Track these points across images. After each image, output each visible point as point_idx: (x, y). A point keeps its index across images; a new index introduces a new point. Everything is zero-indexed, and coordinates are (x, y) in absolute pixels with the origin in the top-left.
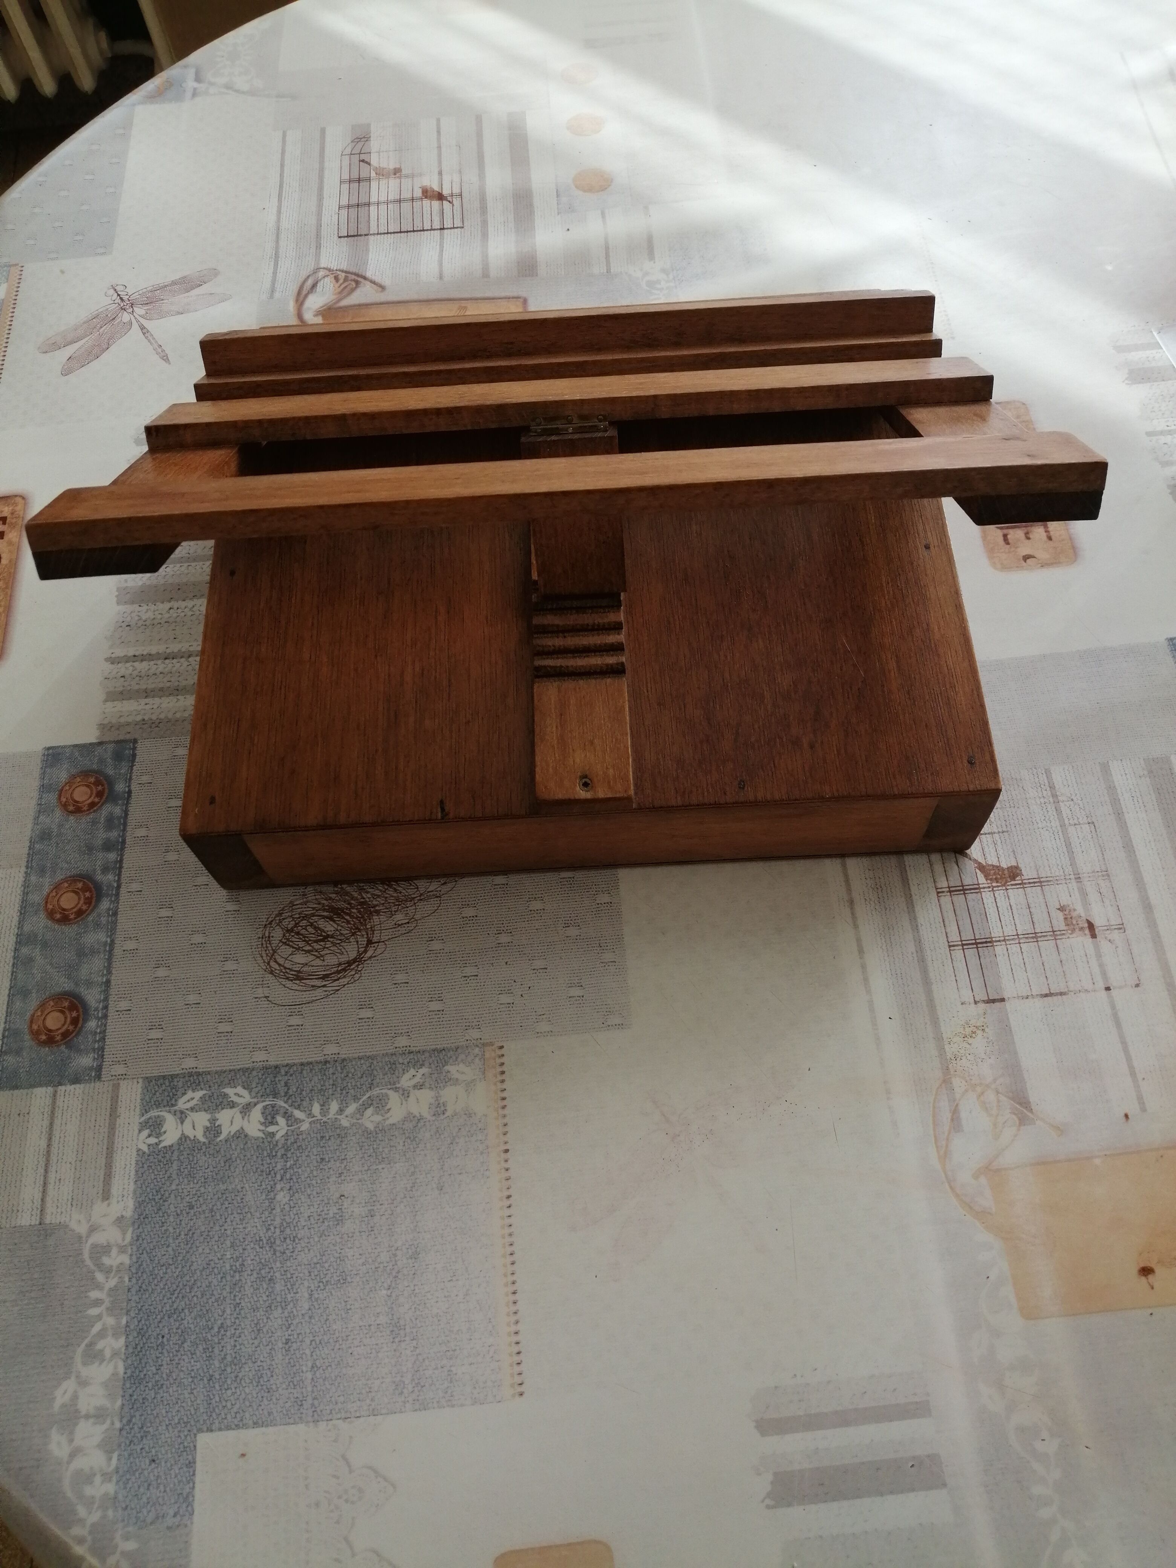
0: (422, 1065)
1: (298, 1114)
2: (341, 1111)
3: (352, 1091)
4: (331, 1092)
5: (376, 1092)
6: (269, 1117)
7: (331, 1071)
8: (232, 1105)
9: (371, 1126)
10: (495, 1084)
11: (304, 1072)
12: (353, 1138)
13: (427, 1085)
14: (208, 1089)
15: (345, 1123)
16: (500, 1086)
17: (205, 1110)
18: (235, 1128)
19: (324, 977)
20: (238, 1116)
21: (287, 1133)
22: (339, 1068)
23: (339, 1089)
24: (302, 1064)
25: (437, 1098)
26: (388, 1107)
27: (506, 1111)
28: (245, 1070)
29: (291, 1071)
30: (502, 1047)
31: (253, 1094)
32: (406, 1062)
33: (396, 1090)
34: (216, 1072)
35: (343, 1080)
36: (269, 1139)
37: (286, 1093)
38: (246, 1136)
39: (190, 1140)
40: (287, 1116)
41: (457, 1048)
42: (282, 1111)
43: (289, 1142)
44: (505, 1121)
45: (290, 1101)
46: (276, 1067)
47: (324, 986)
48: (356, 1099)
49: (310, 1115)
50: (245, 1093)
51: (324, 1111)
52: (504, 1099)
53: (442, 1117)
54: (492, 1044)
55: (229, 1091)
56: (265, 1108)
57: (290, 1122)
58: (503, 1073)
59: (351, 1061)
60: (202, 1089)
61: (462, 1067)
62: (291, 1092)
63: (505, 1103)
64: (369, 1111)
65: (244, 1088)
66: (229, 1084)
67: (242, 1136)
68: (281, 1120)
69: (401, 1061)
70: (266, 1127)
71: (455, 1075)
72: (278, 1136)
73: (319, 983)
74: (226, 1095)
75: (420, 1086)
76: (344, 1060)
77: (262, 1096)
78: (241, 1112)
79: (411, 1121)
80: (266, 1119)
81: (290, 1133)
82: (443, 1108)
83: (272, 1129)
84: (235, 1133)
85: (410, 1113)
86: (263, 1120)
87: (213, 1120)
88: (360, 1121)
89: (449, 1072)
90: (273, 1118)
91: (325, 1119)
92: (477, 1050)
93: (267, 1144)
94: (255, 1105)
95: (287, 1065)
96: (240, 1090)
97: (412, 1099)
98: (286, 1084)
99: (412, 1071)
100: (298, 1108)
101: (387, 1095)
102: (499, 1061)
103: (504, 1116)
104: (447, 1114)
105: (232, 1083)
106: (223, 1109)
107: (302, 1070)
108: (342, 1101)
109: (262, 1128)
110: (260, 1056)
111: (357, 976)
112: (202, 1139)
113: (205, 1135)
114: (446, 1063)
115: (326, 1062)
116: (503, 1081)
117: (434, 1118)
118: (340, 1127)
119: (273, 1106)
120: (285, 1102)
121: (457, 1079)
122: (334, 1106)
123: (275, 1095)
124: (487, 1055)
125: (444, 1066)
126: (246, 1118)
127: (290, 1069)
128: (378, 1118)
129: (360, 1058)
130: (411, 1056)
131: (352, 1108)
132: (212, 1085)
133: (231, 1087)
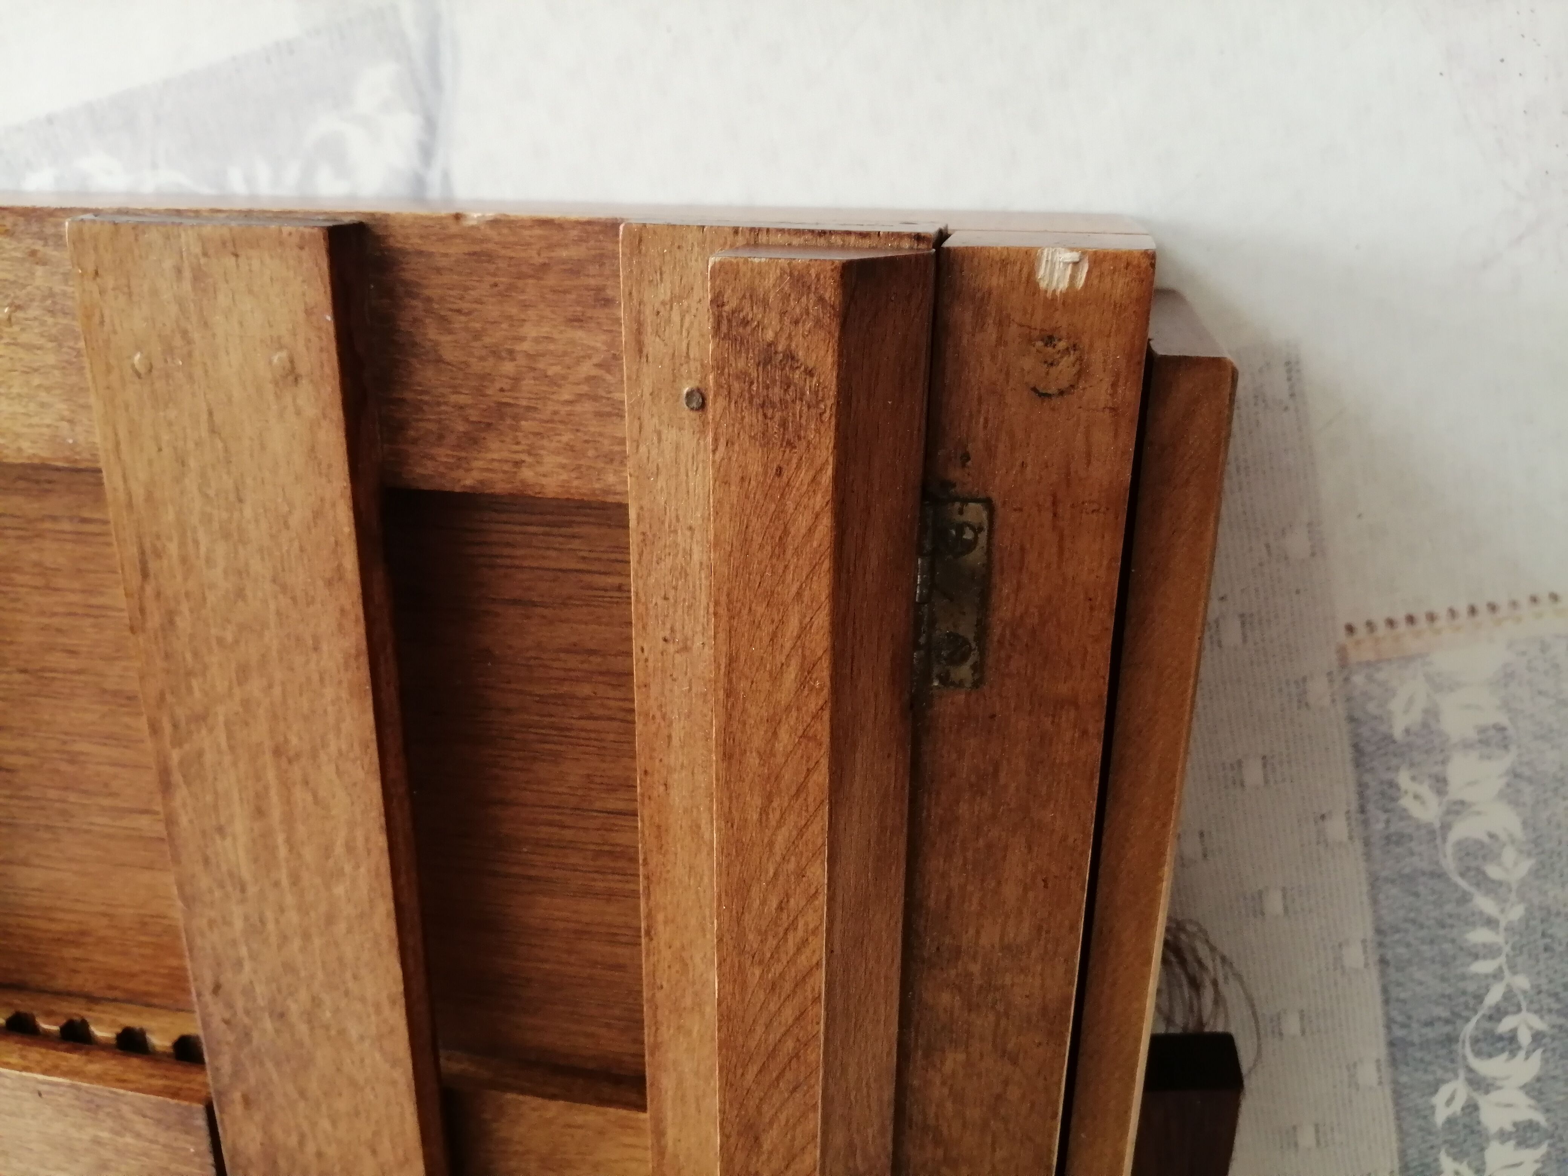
0: (1392, 784)
1: (1494, 996)
2: (1491, 923)
3: (1449, 908)
4: (1447, 946)
5: (1449, 864)
6: (1500, 1045)
7: (1401, 950)
8: (1472, 1108)
9: (1526, 865)
10: (1438, 632)
11: (1403, 995)
12: (1551, 894)
13: (1437, 769)
14: (1435, 1151)
15: (1516, 912)
16: (1443, 621)
17: (1482, 1149)
18: (1522, 1100)
19: (1196, 985)
20: (1494, 1096)
21: (1536, 1012)
22: (1397, 936)
23: (1442, 932)
24: (1386, 1002)
25: (1467, 746)
26: (1486, 839)
27: (1503, 602)
28: (1398, 1095)
29: (1400, 1018)
30: (1350, 629)
31: (1450, 1075)
32: (1383, 817)
33: (1446, 827)
34: (1401, 1140)
35: (1422, 926)
36: (1547, 1040)
37: (1447, 1022)
38: (1538, 1079)
39: (1543, 1168)
40: (1498, 1013)
41: (1352, 719)
42: (1488, 1025)
43: (1556, 1006)
44: (1524, 601)
45: (1465, 1013)
46: (1391, 1044)
47: (1215, 983)
48: (1465, 899)
49: (1497, 975)
50: (1445, 1091)
51: (1491, 952)
52: (1473, 611)
53: (1511, 731)
54: (1342, 652)
55: (1441, 1116)
56: (1478, 1054)
57: (1511, 1009)
58: (1411, 619)
59: (1378, 918)
60: (1436, 1160)
61: (1396, 705)
62: (1445, 1013)
63: (1482, 608)
64: (1493, 871)
65: (1436, 1091)
66: (1425, 1117)
67: (1538, 1085)
68: (1505, 1025)
69: (1380, 826)
70: (1519, 1048)
71: (1415, 717)
72: (1539, 1025)
73: (1208, 995)
74: (1451, 1122)
75: (1440, 784)
76: (1379, 931)
77: (1453, 1061)
78: (1487, 1092)
79: (1518, 791)
80: (1503, 1050)
81: (1536, 1006)
82: (1492, 732)
83: (1524, 1038)
84: (1533, 1097)
85: (1502, 795)
86: (1505, 1055)
87: (1503, 1136)
88: (1514, 886)
89: (1407, 731)
90: (1501, 1038)
91: (1507, 949)
92: (1358, 679)
93: (1556, 1044)
94: (1470, 1070)
95: (1388, 1027)
96: (1439, 1099)
97: (1467, 795)
98: (1430, 1023)
99: (1406, 802)
100: (1479, 998)
101: (1459, 844)
102: (1382, 630)
103: (1514, 604)
104: (1503, 719)
105: (1426, 1114)
106: (1479, 1123)
107: (1398, 1000)
108: (1467, 924)
109: (1521, 1054)
110: (1368, 1074)
111: (1190, 928)
112: (1543, 1149)
113: (1535, 1146)
114: (1388, 739)
115: (1383, 962)
116: (1431, 617)
117: (1513, 748)
118: (1527, 920)
119: (1475, 1041)
120: (1467, 1020)
121: (1426, 711)
122: (1480, 936)
123: (1451, 1040)
124: (1370, 656)
125: (1394, 742)
126: (1499, 1083)
127: (1395, 1022)
128: (1509, 855)
129: (1375, 901)
130: (1371, 807)
131: (1485, 904)
132: (1428, 1145)
133: (1433, 1113)
